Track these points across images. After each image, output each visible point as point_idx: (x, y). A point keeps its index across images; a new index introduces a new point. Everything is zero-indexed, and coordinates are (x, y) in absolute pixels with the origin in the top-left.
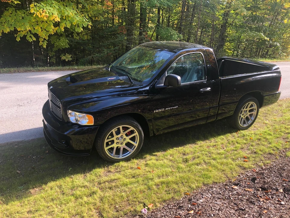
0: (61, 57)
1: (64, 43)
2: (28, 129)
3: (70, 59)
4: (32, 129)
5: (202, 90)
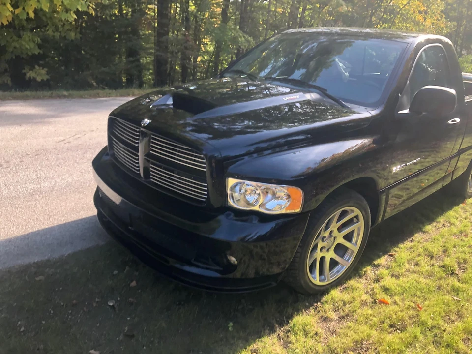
0: (25, 74)
1: (29, 44)
2: (43, 230)
3: (46, 77)
4: (52, 227)
5: (450, 122)
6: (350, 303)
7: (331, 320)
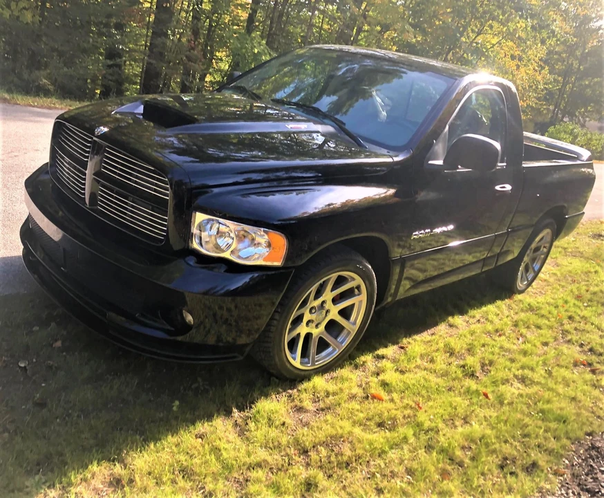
5: (498, 188)
6: (334, 394)
7: (306, 411)
